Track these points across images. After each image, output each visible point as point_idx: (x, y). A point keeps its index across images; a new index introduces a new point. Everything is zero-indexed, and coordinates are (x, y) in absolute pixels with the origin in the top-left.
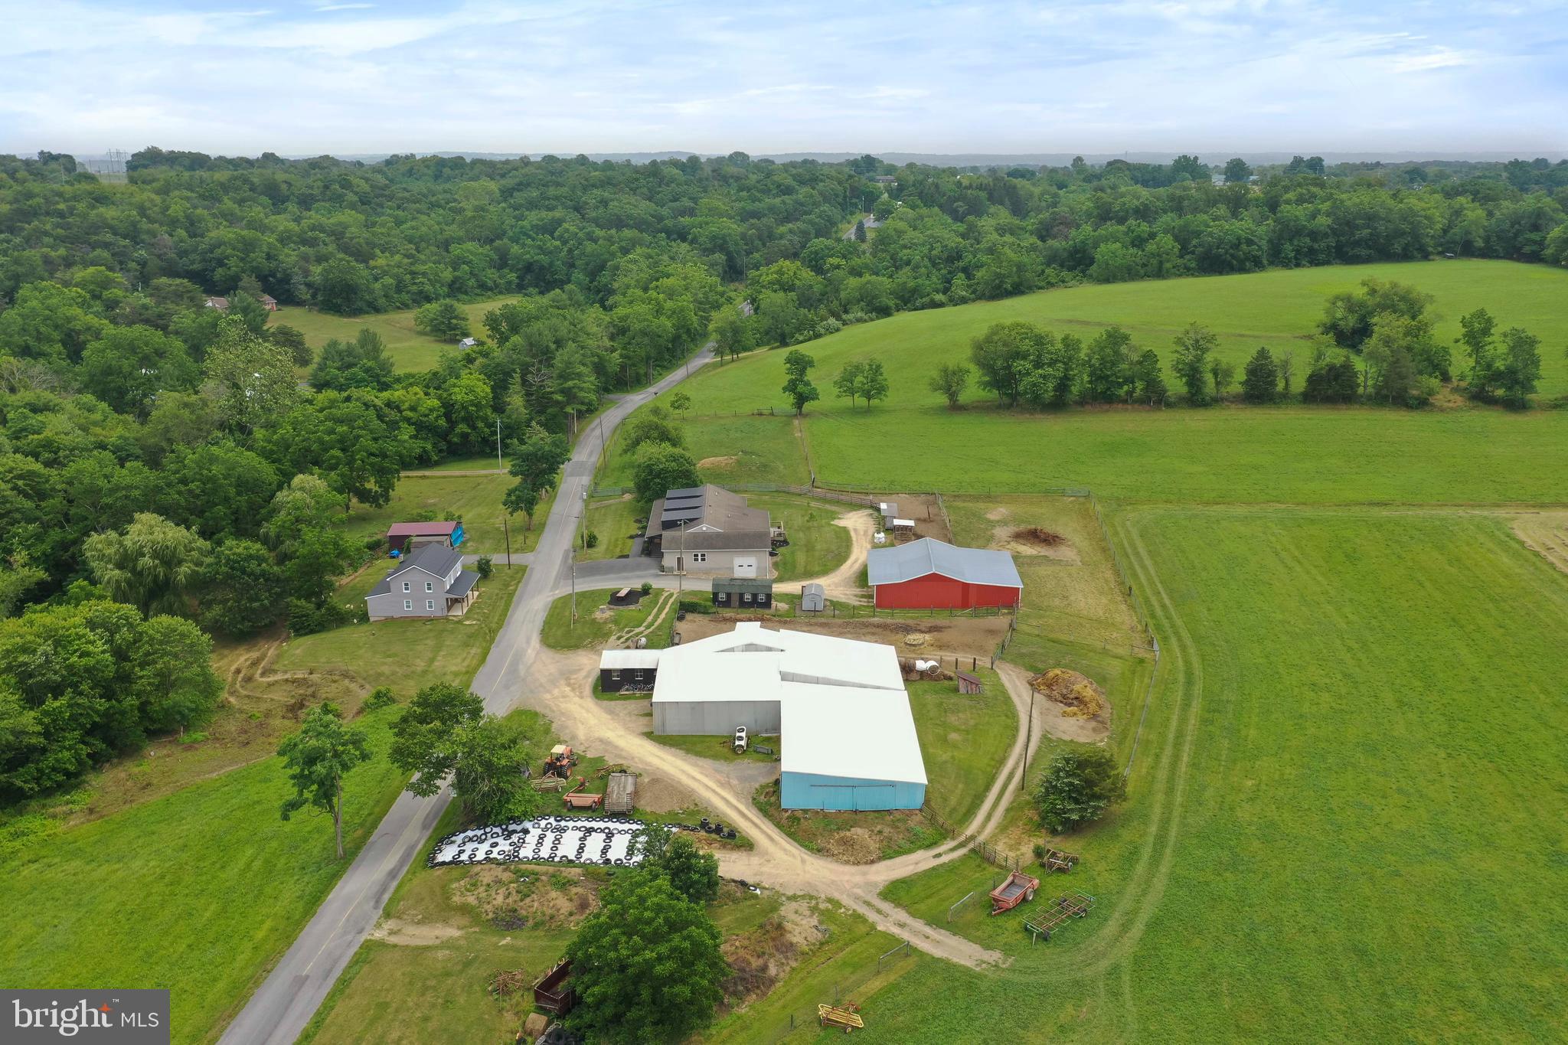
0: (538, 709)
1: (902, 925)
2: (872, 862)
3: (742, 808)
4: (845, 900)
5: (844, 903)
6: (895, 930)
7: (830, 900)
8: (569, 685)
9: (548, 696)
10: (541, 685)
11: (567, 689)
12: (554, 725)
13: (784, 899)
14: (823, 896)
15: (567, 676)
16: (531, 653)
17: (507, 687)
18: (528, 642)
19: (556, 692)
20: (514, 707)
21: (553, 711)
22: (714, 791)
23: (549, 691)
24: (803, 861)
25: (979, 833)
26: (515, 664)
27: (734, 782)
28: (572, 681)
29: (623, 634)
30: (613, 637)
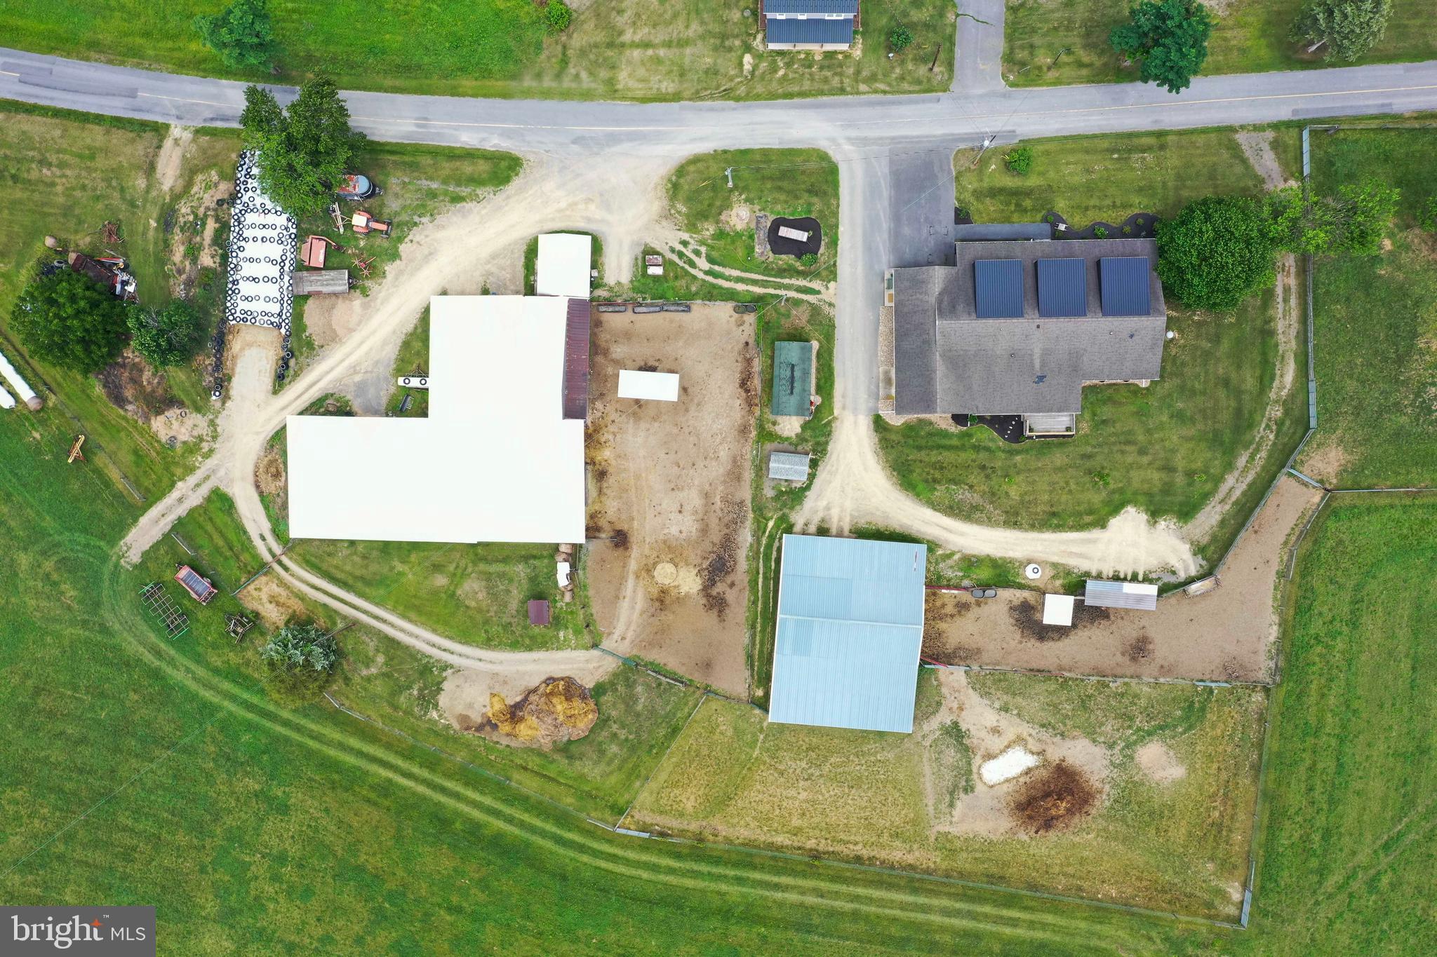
1: (180, 500)
2: (258, 487)
3: (321, 385)
4: (210, 463)
5: (208, 461)
6: (175, 494)
7: (211, 451)
13: (211, 417)
14: (217, 446)
22: (343, 361)
24: (258, 433)
25: (293, 575)
27: (358, 378)
28: (582, 206)
29: (691, 247)
30: (686, 236)
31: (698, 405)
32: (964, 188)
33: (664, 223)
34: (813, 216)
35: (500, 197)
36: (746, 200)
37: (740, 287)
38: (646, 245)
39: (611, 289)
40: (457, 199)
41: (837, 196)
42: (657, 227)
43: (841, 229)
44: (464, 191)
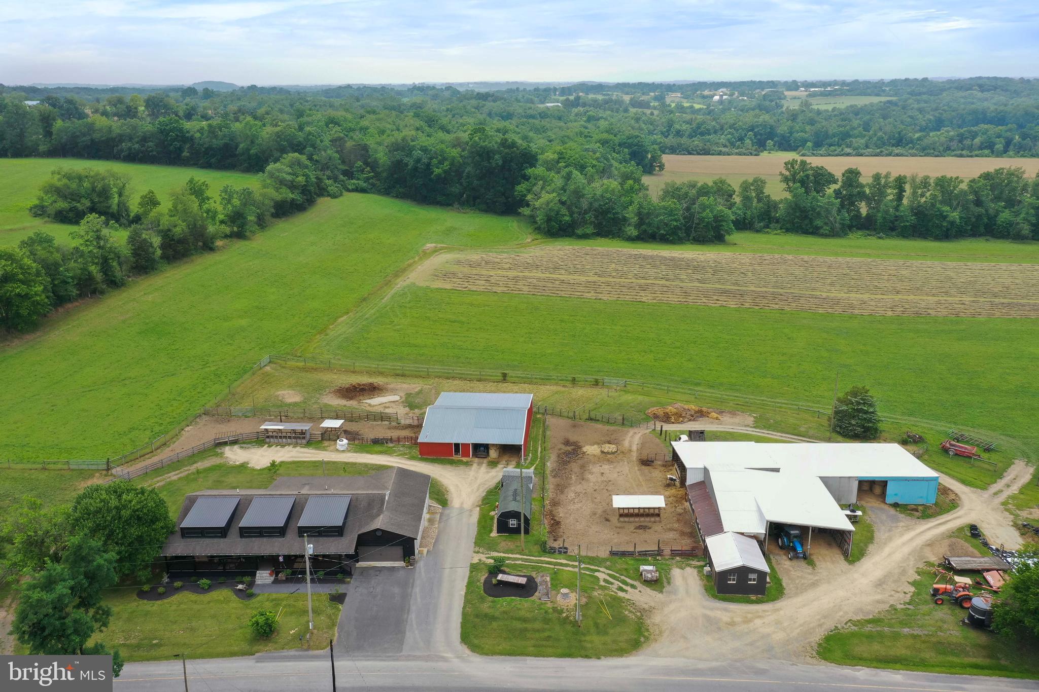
8: (747, 622)
10: (750, 644)
11: (758, 621)
15: (724, 626)
21: (822, 625)
27: (902, 524)
28: (738, 619)
29: (616, 586)
30: (621, 594)
31: (595, 514)
32: (329, 617)
33: (646, 607)
34: (491, 599)
35: (829, 625)
36: (562, 612)
37: (564, 562)
38: (661, 592)
39: (690, 565)
40: (875, 621)
41: (464, 615)
42: (653, 604)
43: (463, 593)
44: (869, 628)
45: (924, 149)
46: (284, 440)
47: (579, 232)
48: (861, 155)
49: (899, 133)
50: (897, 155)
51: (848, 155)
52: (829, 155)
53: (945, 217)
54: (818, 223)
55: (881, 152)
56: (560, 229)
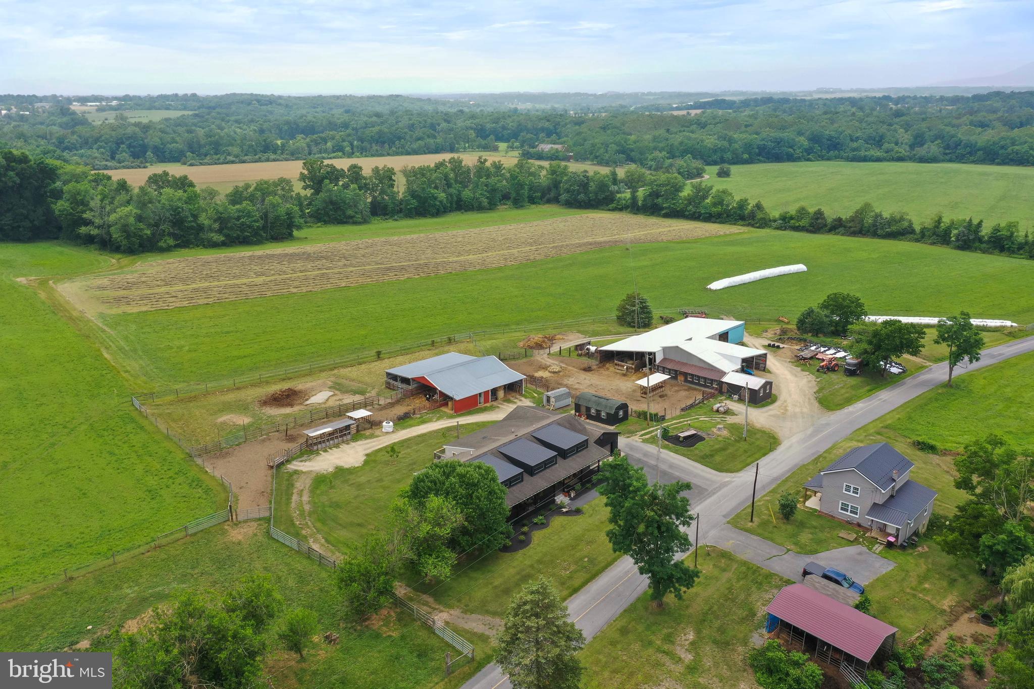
0: (817, 404)
8: (786, 410)
9: (805, 410)
10: (803, 418)
11: (789, 408)
12: (815, 390)
15: (784, 416)
16: (794, 439)
17: (828, 424)
18: (790, 447)
19: (798, 410)
20: (830, 413)
21: (809, 399)
23: (802, 413)
26: (812, 435)
45: (292, 154)
46: (331, 442)
47: (162, 244)
48: (244, 162)
49: (265, 141)
50: (274, 160)
51: (233, 162)
52: (216, 164)
53: (436, 198)
54: (350, 212)
55: (260, 158)
56: (141, 245)
